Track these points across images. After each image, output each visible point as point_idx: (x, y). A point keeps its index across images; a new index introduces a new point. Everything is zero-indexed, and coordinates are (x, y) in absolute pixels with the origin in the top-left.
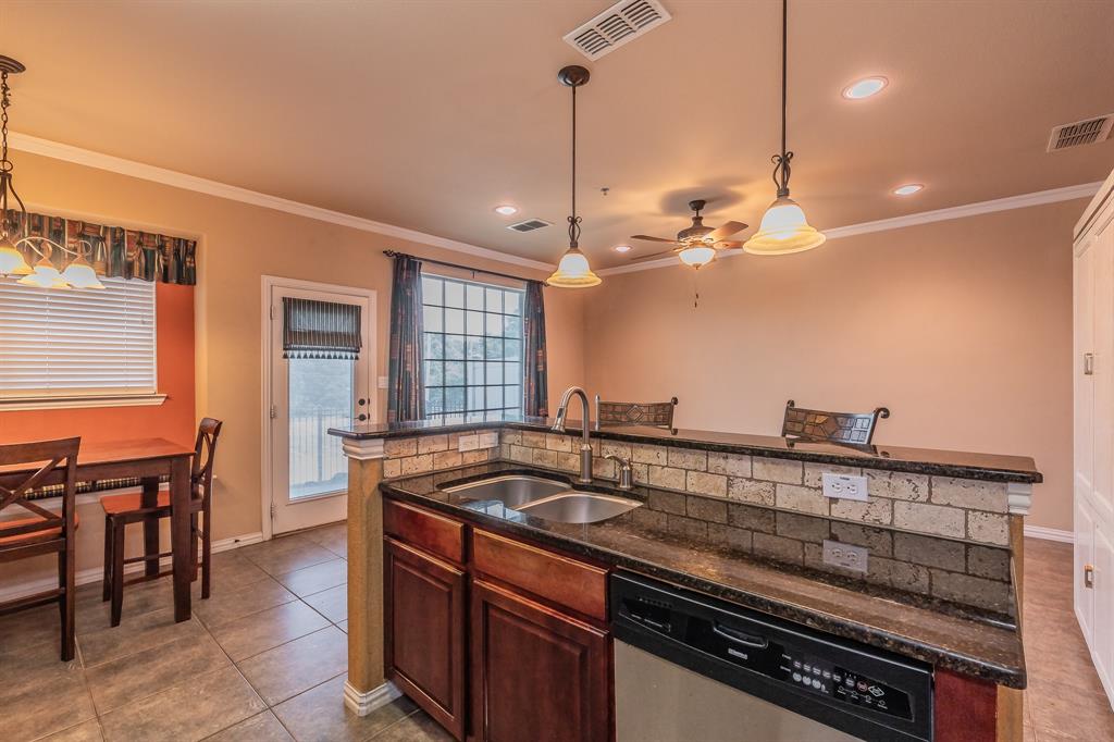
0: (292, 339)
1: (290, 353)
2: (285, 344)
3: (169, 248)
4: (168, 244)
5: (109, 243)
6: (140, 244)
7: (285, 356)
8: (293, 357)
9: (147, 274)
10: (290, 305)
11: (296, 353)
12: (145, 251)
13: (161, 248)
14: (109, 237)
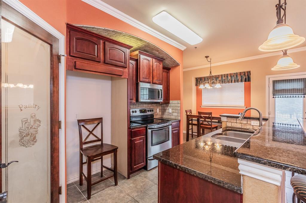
0: (276, 92)
1: (275, 96)
2: (273, 94)
3: (246, 74)
4: (246, 73)
5: (235, 76)
6: (240, 75)
7: (273, 97)
8: (276, 97)
9: (242, 81)
10: (275, 82)
11: (277, 96)
12: (241, 76)
13: (245, 75)
14: (235, 75)
